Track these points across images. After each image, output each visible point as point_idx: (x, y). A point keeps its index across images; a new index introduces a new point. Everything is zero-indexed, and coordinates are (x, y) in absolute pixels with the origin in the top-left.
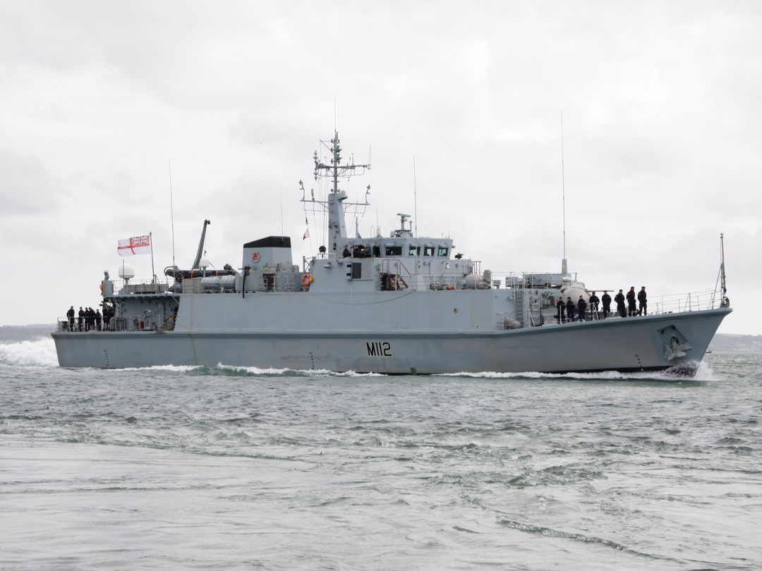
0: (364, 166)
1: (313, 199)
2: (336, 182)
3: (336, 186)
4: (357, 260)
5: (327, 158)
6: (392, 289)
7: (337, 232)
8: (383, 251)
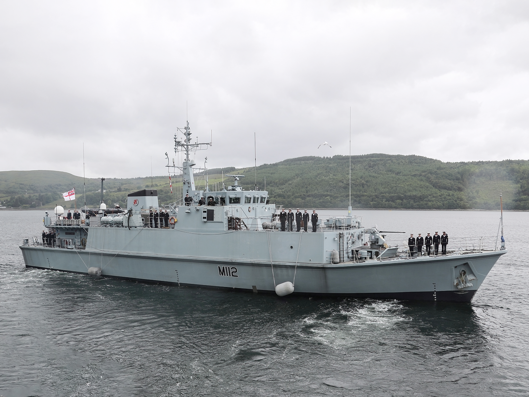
0: (207, 144)
1: (174, 165)
2: (188, 155)
3: (188, 157)
4: (210, 208)
5: (182, 138)
6: (235, 228)
7: (189, 187)
8: (227, 201)
